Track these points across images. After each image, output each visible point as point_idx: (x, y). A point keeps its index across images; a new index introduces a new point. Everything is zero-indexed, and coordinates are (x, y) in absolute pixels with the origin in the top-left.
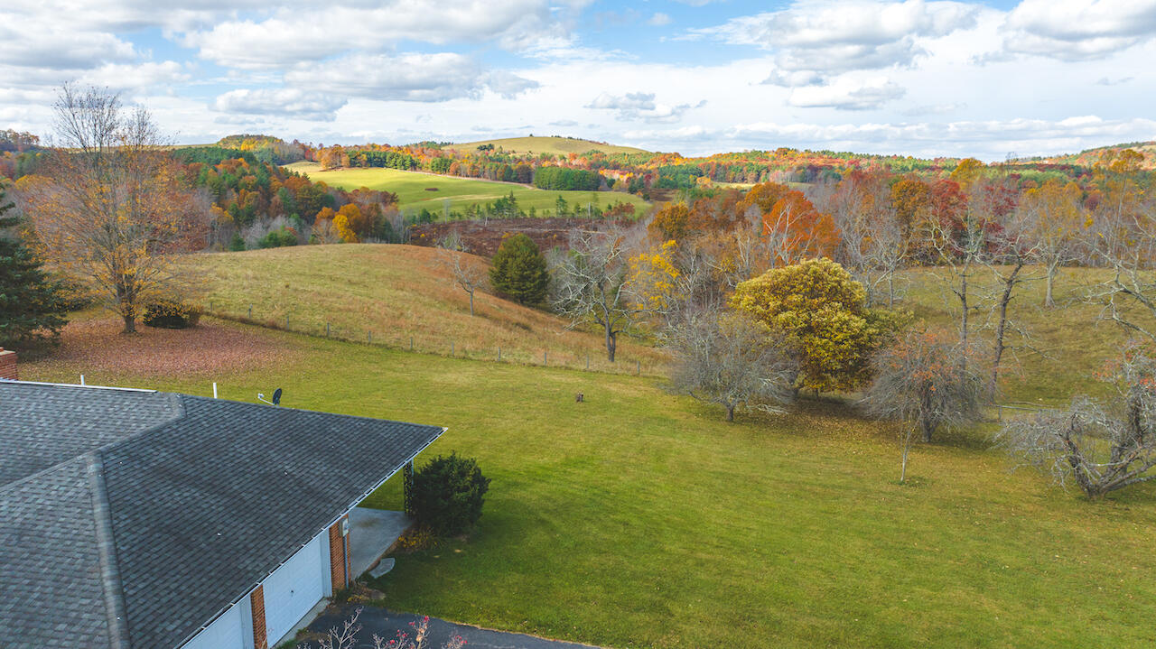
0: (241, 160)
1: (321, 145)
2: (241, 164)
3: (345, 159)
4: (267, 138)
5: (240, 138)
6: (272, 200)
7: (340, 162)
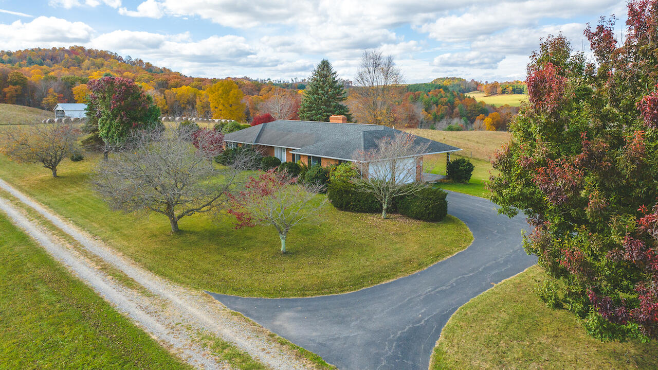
0: (441, 90)
1: (487, 82)
2: (441, 92)
3: (499, 89)
4: (457, 79)
5: (443, 79)
6: (454, 111)
7: (496, 91)
